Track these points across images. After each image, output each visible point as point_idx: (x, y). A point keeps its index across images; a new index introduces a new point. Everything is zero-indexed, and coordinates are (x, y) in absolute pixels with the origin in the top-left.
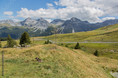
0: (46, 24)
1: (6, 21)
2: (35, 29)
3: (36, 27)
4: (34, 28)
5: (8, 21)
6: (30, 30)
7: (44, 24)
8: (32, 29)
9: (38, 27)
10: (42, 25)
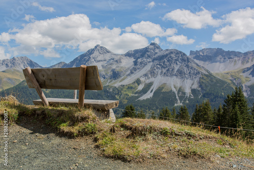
0: (187, 66)
1: (10, 65)
2: (140, 87)
3: (142, 79)
4: (138, 82)
5: (16, 62)
6: (124, 93)
7: (176, 68)
8: (130, 88)
9: (152, 79)
10: (169, 73)
